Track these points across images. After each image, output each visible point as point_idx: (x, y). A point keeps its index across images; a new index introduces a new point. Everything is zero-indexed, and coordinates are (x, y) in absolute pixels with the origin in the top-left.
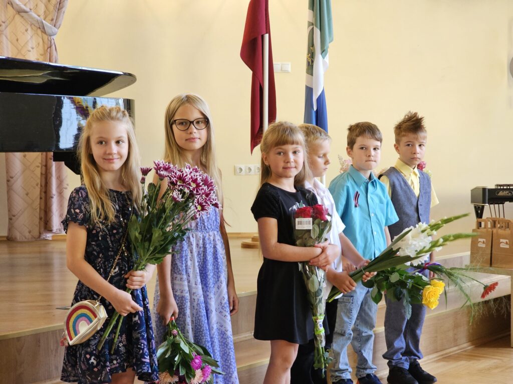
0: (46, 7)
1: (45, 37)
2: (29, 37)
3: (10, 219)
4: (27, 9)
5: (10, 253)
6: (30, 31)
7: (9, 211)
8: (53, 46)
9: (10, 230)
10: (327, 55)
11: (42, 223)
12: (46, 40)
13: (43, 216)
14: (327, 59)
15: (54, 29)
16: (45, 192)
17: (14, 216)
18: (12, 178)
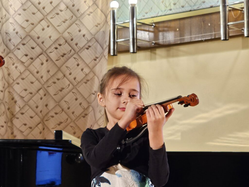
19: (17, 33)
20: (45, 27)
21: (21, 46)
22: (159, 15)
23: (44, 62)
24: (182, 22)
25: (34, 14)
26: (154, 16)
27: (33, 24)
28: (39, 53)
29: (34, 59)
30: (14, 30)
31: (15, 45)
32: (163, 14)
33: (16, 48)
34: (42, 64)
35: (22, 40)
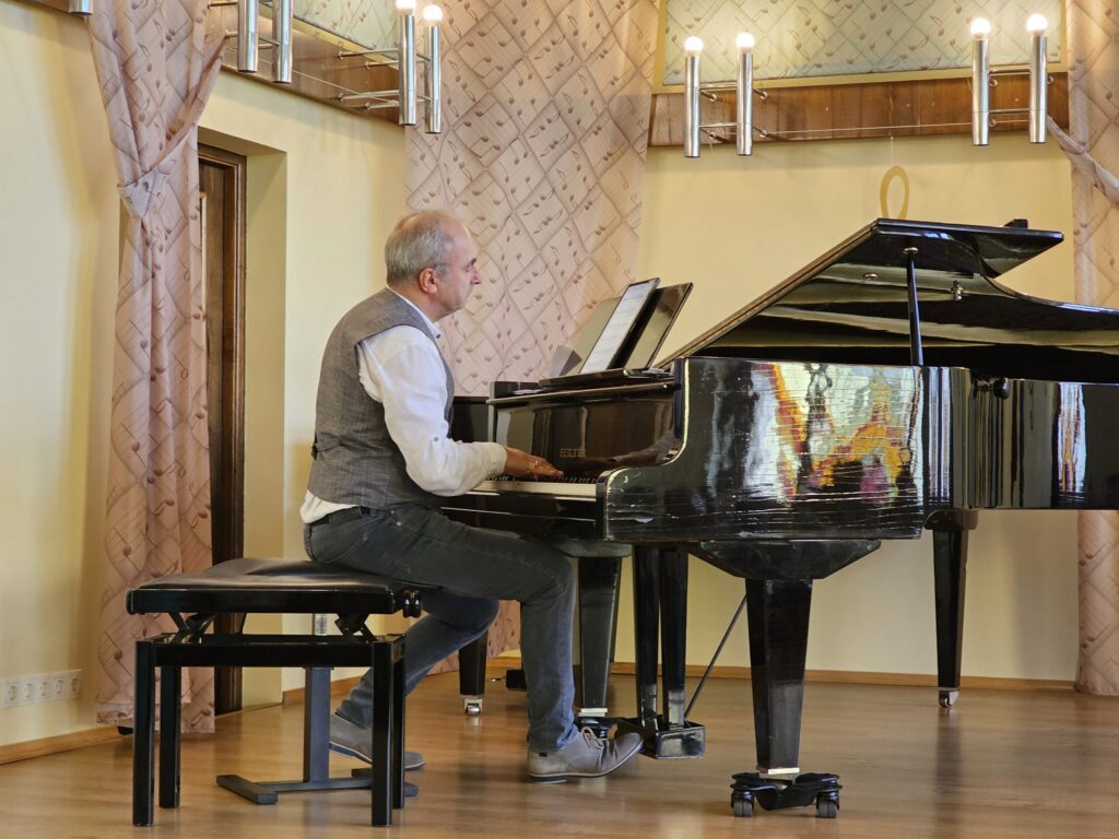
3: (1084, 646)
5: (1083, 722)
7: (1081, 628)
9: (1081, 669)
17: (1092, 640)
18: (1090, 557)
19: (464, 87)
20: (525, 78)
21: (474, 119)
22: (788, 74)
23: (521, 157)
24: (838, 92)
25: (503, 45)
26: (775, 76)
27: (500, 69)
28: (513, 138)
29: (502, 149)
30: (458, 80)
31: (461, 115)
32: (800, 75)
33: (463, 120)
34: (517, 162)
35: (475, 105)
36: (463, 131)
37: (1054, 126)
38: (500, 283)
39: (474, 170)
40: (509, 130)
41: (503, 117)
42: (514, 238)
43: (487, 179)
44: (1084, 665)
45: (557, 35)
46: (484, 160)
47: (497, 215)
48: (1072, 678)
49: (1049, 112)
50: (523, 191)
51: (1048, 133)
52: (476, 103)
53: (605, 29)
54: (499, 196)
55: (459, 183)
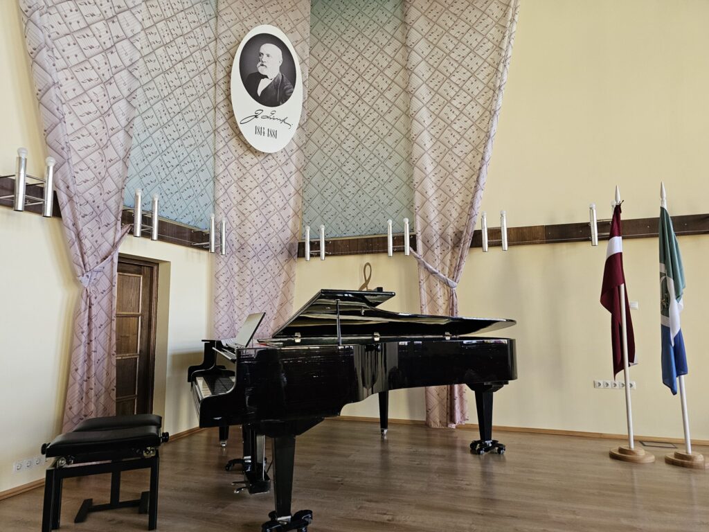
0: (450, 269)
1: (449, 288)
2: (438, 289)
3: (427, 411)
4: (437, 272)
5: (428, 435)
6: (439, 285)
7: (427, 405)
8: (454, 295)
9: (427, 419)
10: (682, 300)
11: (449, 417)
12: (449, 291)
13: (449, 411)
14: (681, 302)
15: (455, 284)
16: (450, 395)
17: (430, 409)
22: (336, 236)
26: (333, 237)
32: (340, 236)
36: (237, 254)
37: (412, 250)
38: (250, 299)
39: (241, 265)
40: (252, 253)
41: (250, 249)
42: (255, 286)
43: (245, 268)
44: (428, 417)
45: (268, 225)
46: (244, 262)
47: (248, 279)
48: (424, 419)
49: (411, 246)
50: (257, 271)
51: (410, 251)
52: (242, 245)
53: (284, 224)
54: (249, 273)
55: (236, 269)
